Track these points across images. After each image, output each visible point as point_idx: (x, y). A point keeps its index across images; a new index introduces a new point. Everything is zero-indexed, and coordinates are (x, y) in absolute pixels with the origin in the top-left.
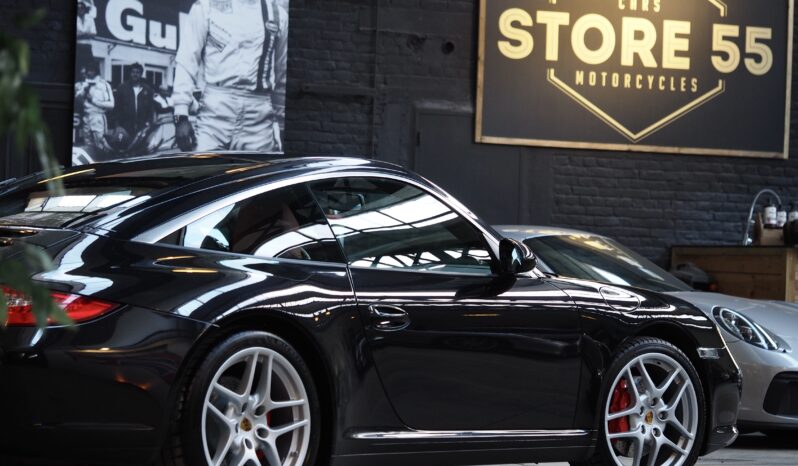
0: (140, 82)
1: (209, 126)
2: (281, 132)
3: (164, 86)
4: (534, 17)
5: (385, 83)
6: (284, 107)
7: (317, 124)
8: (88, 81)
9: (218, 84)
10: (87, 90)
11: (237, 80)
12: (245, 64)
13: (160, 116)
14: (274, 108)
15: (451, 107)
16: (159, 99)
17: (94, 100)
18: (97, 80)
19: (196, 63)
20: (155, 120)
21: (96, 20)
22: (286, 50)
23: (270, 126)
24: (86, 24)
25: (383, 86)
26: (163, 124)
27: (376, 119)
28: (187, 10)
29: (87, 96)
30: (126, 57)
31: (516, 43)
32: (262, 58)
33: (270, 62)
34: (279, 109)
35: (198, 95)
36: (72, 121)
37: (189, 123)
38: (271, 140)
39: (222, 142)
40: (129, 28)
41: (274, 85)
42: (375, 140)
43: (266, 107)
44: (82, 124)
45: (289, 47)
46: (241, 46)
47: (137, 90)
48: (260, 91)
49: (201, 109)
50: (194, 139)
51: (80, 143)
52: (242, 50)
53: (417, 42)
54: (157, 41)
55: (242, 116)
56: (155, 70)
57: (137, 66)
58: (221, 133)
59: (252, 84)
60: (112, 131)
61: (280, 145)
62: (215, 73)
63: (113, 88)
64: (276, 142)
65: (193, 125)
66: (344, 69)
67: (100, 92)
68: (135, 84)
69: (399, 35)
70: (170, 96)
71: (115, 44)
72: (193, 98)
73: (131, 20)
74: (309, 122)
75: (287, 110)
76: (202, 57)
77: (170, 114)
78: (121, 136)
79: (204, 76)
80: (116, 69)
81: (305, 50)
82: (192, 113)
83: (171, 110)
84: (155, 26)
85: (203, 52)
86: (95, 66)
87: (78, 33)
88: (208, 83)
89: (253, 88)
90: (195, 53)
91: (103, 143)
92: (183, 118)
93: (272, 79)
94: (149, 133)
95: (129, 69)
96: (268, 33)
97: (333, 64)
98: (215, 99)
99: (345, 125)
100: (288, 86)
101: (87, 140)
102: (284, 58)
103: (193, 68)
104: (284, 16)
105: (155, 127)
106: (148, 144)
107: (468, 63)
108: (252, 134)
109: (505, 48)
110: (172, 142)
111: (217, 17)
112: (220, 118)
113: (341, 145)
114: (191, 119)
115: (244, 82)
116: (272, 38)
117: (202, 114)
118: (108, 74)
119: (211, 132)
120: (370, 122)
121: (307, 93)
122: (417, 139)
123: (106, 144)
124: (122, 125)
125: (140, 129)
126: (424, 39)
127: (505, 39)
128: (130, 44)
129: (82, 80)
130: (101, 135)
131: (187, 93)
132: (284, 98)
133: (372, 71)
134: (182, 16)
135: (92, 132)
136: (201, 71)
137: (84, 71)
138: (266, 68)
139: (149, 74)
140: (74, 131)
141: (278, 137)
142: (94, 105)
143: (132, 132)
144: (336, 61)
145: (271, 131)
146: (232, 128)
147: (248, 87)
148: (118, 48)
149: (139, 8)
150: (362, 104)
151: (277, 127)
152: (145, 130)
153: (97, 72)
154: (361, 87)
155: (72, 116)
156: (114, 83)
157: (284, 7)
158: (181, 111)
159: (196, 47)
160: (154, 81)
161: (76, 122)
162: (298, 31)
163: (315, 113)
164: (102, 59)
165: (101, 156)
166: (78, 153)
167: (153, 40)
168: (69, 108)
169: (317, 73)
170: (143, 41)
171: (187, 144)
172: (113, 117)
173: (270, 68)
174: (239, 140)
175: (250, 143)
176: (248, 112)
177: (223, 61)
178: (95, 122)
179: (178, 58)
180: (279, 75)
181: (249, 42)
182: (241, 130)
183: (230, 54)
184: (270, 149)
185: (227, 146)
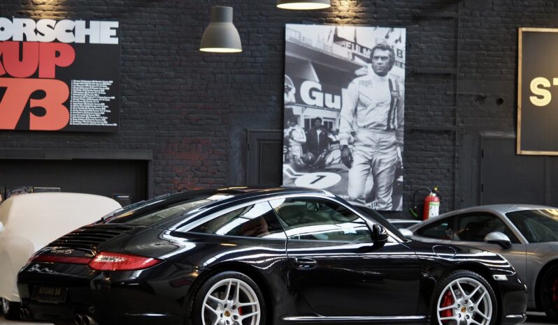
0: (321, 127)
1: (360, 150)
2: (402, 152)
3: (334, 129)
4: (551, 82)
5: (463, 123)
6: (403, 138)
7: (423, 147)
8: (291, 128)
9: (364, 127)
10: (291, 133)
11: (375, 124)
12: (380, 115)
13: (332, 146)
14: (397, 139)
15: (502, 135)
16: (331, 136)
17: (295, 138)
18: (296, 127)
19: (352, 116)
20: (329, 148)
21: (295, 95)
23: (395, 149)
24: (289, 97)
25: (461, 124)
26: (334, 150)
27: (458, 143)
28: (346, 87)
29: (291, 136)
30: (312, 114)
31: (541, 97)
32: (390, 112)
33: (394, 114)
34: (400, 140)
35: (353, 134)
36: (282, 150)
37: (349, 149)
38: (395, 157)
39: (367, 158)
40: (314, 98)
41: (397, 126)
42: (457, 155)
43: (393, 139)
44: (288, 151)
45: (405, 104)
46: (377, 105)
47: (319, 132)
48: (389, 130)
49: (355, 141)
50: (352, 158)
51: (287, 161)
52: (378, 107)
53: (481, 99)
54: (329, 104)
55: (379, 145)
56: (328, 121)
57: (319, 119)
58: (367, 154)
59: (384, 126)
60: (305, 155)
61: (401, 159)
62: (363, 121)
63: (305, 131)
64: (399, 158)
65: (351, 150)
66: (437, 116)
67: (297, 134)
68: (317, 128)
69: (471, 95)
70: (337, 134)
71: (306, 107)
72: (351, 135)
73: (314, 94)
74: (419, 146)
75: (405, 139)
76: (355, 112)
77: (337, 145)
78: (310, 158)
79: (356, 123)
80: (307, 121)
81: (415, 106)
82: (350, 144)
83: (338, 142)
84: (329, 97)
85: (356, 110)
86: (295, 120)
87: (285, 102)
88: (359, 127)
89: (385, 128)
90: (352, 110)
91: (300, 161)
92: (345, 147)
93: (396, 123)
94: (326, 155)
95: (314, 120)
96: (393, 98)
97: (432, 113)
98: (363, 135)
99: (439, 147)
100: (405, 126)
101: (291, 160)
102: (402, 111)
103: (350, 118)
104: (402, 88)
105: (329, 152)
106: (325, 161)
107: (512, 109)
108: (385, 154)
109: (534, 100)
110: (339, 159)
111: (363, 90)
112: (366, 145)
113: (437, 158)
114: (350, 146)
115: (380, 125)
116: (396, 100)
117: (356, 144)
118: (302, 124)
119: (361, 153)
120: (454, 145)
121: (417, 130)
122: (482, 154)
123: (302, 162)
124: (310, 151)
125: (321, 153)
126: (485, 97)
127: (534, 95)
128: (314, 107)
129: (288, 127)
130: (299, 157)
131: (347, 132)
132: (403, 133)
133: (454, 116)
134: (344, 91)
135: (293, 156)
136: (355, 120)
137: (289, 122)
138: (392, 117)
140: (284, 156)
141: (400, 155)
142: (295, 141)
143: (316, 155)
144: (434, 111)
145: (395, 152)
146: (373, 151)
147: (382, 128)
148: (308, 109)
149: (319, 87)
150: (449, 135)
151: (399, 150)
152: (324, 154)
153: (296, 123)
154: (449, 126)
155: (283, 148)
156: (306, 128)
157: (401, 82)
158: (344, 142)
159: (352, 107)
160: (328, 127)
161: (285, 150)
162: (410, 96)
163: (422, 141)
164: (299, 116)
165: (299, 169)
166: (286, 167)
167: (327, 104)
168: (281, 143)
169: (422, 119)
170: (322, 105)
171: (347, 161)
172: (306, 147)
173: (394, 117)
174: (377, 158)
175: (384, 159)
176: (382, 142)
177: (367, 114)
178: (296, 151)
179: (342, 113)
180: (400, 121)
181: (382, 103)
182: (378, 152)
183: (371, 110)
184: (395, 162)
185: (371, 161)
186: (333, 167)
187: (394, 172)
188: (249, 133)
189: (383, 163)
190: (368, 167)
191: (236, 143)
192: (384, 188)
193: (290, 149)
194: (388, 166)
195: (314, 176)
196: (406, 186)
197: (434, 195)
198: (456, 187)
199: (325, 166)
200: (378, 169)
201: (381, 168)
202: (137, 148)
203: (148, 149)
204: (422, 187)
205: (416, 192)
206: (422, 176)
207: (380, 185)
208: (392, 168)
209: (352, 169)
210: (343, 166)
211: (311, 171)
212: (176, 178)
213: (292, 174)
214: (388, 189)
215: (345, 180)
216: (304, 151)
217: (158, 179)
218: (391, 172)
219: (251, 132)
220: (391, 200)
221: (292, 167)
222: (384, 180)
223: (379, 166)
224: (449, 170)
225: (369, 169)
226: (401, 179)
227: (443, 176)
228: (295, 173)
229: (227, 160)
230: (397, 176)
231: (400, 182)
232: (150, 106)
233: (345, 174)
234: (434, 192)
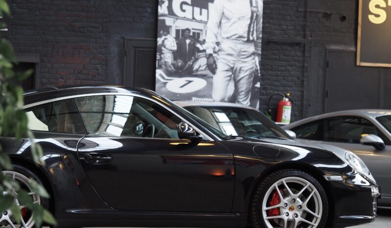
0: (190, 37)
1: (224, 59)
2: (259, 61)
3: (201, 39)
4: (387, 3)
5: (311, 37)
6: (260, 49)
7: (277, 57)
8: (164, 37)
9: (228, 38)
10: (163, 42)
11: (237, 36)
12: (241, 28)
13: (199, 54)
14: (256, 49)
15: (344, 48)
16: (198, 45)
17: (167, 46)
18: (168, 36)
19: (217, 28)
20: (197, 56)
21: (168, 7)
22: (261, 21)
23: (254, 59)
24: (163, 9)
25: (310, 38)
26: (200, 58)
27: (307, 54)
28: (212, 2)
29: (163, 45)
30: (182, 25)
31: (377, 16)
32: (250, 25)
33: (254, 27)
34: (258, 50)
35: (218, 44)
36: (156, 57)
37: (214, 57)
38: (254, 65)
39: (229, 66)
40: (184, 11)
41: (255, 38)
42: (306, 65)
43: (252, 49)
44: (161, 58)
45: (263, 19)
46: (239, 19)
47: (188, 41)
48: (248, 41)
49: (219, 50)
50: (216, 65)
51: (160, 67)
52: (240, 21)
53: (327, 16)
54: (197, 17)
55: (239, 54)
56: (196, 31)
57: (188, 30)
58: (229, 62)
60: (175, 62)
61: (259, 68)
62: (226, 33)
63: (176, 40)
64: (257, 66)
65: (216, 58)
66: (291, 30)
67: (168, 43)
68: (186, 38)
69: (318, 12)
70: (204, 44)
71: (177, 19)
72: (215, 45)
73: (185, 7)
74: (273, 56)
76: (220, 24)
77: (204, 53)
78: (180, 64)
79: (221, 34)
80: (177, 31)
81: (271, 21)
82: (215, 52)
83: (204, 51)
84: (197, 10)
85: (220, 23)
86: (167, 30)
87: (159, 14)
88: (223, 38)
89: (246, 39)
90: (217, 23)
91: (171, 67)
92: (211, 55)
93: (255, 35)
94: (194, 62)
95: (183, 31)
96: (252, 13)
97: (285, 27)
98: (226, 45)
99: (290, 57)
100: (263, 38)
101: (163, 66)
102: (261, 25)
103: (216, 30)
104: (261, 4)
105: (196, 60)
106: (193, 68)
107: (353, 26)
108: (245, 62)
109: (372, 18)
110: (205, 66)
111: (227, 5)
112: (229, 55)
113: (290, 68)
115: (241, 37)
116: (255, 15)
117: (220, 53)
118: (173, 33)
119: (224, 61)
120: (304, 56)
121: (272, 42)
122: (327, 64)
123: (173, 68)
124: (180, 59)
125: (190, 60)
126: (331, 15)
127: (372, 14)
128: (184, 18)
129: (161, 37)
130: (170, 64)
131: (213, 42)
132: (260, 45)
133: (304, 30)
134: (210, 4)
135: (166, 62)
136: (220, 32)
137: (162, 32)
138: (252, 30)
139: (194, 33)
140: (157, 62)
141: (257, 64)
142: (167, 49)
143: (185, 62)
144: (287, 26)
145: (254, 61)
146: (235, 59)
147: (243, 39)
148: (178, 20)
149: (189, 1)
150: (300, 47)
151: (257, 59)
152: (192, 61)
153: (168, 33)
154: (299, 39)
155: (156, 55)
156: (177, 38)
158: (209, 51)
159: (217, 20)
160: (196, 37)
161: (158, 57)
162: (267, 11)
163: (276, 52)
164: (171, 27)
165: (170, 74)
166: (159, 72)
167: (195, 17)
168: (155, 50)
169: (277, 32)
170: (191, 17)
171: (212, 67)
172: (176, 55)
173: (253, 30)
174: (238, 66)
175: (244, 67)
176: (243, 52)
177: (230, 26)
178: (167, 57)
179: (208, 25)
180: (259, 33)
181: (243, 17)
182: (239, 60)
183: (235, 22)
184: (254, 70)
185: (232, 68)
186: (199, 73)
187: (252, 79)
188: (126, 41)
189: (243, 71)
190: (230, 73)
191: (114, 49)
192: (243, 93)
193: (162, 56)
194: (248, 73)
195: (183, 80)
196: (262, 91)
197: (287, 100)
198: (305, 93)
199: (193, 72)
200: (238, 76)
201: (241, 75)
202: (26, 51)
203: (36, 53)
204: (276, 92)
205: (271, 98)
206: (276, 83)
207: (240, 90)
208: (250, 75)
209: (216, 75)
210: (208, 72)
211: (181, 76)
212: (61, 80)
213: (164, 78)
214: (247, 94)
215: (210, 86)
216: (175, 58)
217: (45, 81)
218: (249, 78)
219: (129, 40)
220: (249, 104)
221: (164, 72)
222: (244, 86)
223: (239, 73)
224: (298, 78)
225: (231, 76)
226: (258, 85)
227: (294, 83)
228: (166, 77)
229: (106, 65)
230: (255, 82)
231: (257, 88)
232: (38, 13)
233: (210, 80)
234: (286, 97)
